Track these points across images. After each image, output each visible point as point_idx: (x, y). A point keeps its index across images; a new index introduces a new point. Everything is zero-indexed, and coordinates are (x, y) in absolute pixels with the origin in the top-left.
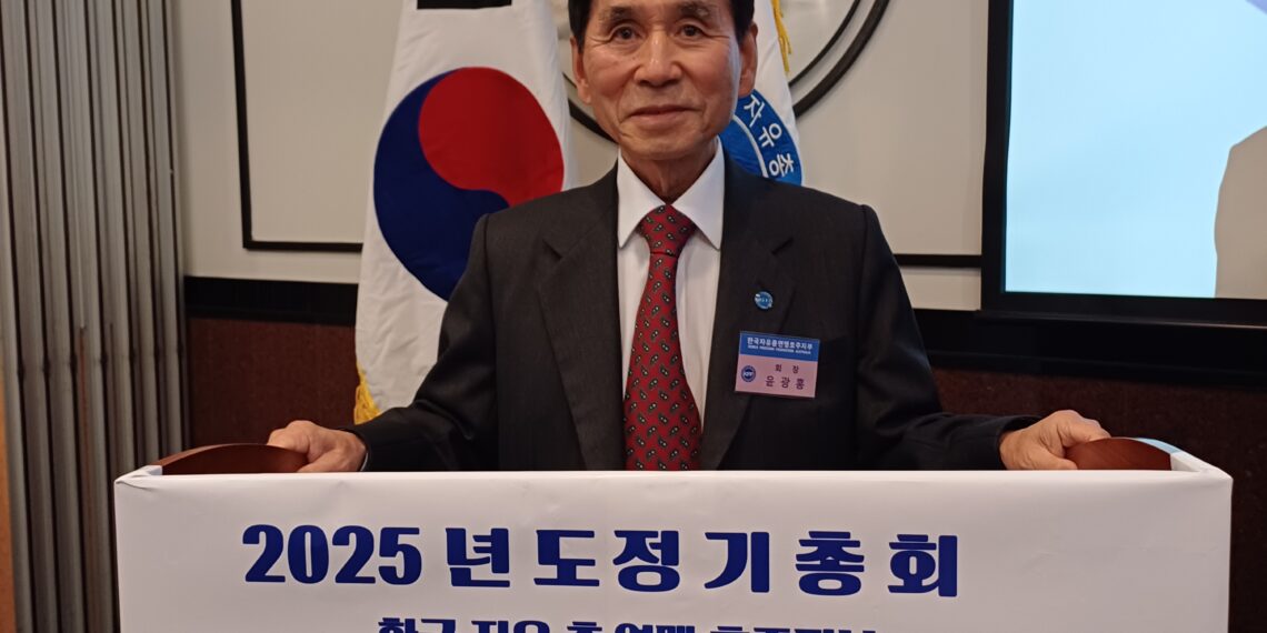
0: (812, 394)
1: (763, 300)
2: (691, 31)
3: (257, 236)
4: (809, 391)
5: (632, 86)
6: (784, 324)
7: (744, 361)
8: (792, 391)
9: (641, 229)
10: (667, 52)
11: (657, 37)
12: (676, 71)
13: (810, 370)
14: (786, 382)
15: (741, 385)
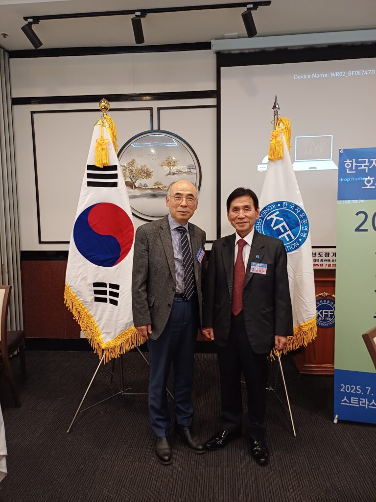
0: (265, 274)
1: (258, 257)
2: (247, 210)
3: (42, 240)
4: (264, 273)
5: (237, 219)
6: (260, 261)
7: (252, 267)
8: (261, 273)
9: (238, 242)
10: (243, 214)
11: (241, 211)
12: (244, 216)
13: (265, 269)
14: (260, 271)
15: (251, 271)
